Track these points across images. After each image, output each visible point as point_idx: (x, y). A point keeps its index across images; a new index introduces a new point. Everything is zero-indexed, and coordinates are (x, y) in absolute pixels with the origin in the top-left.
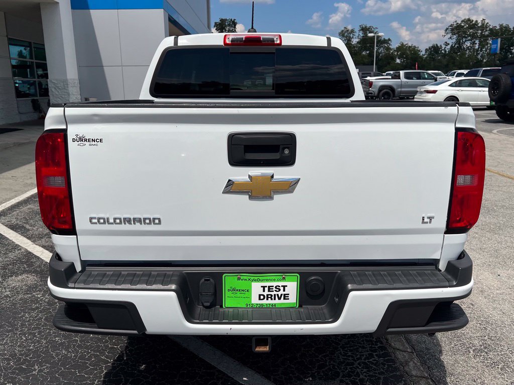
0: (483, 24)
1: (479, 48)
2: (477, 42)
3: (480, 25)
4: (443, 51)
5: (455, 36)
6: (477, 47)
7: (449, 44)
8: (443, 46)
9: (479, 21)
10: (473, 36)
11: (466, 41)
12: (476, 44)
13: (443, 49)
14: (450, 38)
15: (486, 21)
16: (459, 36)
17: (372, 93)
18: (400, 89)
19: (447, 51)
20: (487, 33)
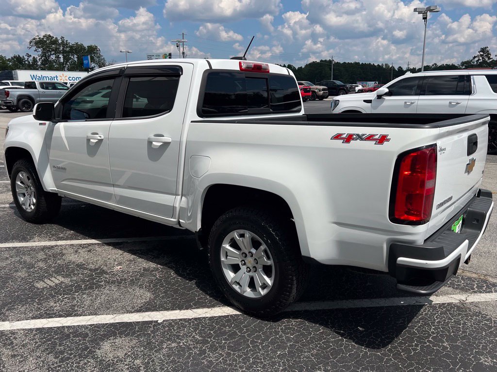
0: (63, 42)
1: (64, 62)
2: (61, 56)
3: (60, 41)
4: (26, 62)
5: (40, 50)
6: (62, 60)
7: (31, 56)
8: (26, 58)
9: (59, 38)
10: (57, 51)
11: (51, 54)
12: (60, 58)
13: (26, 59)
14: (36, 50)
15: (65, 39)
16: (44, 49)
17: (10, 103)
18: (39, 99)
19: (31, 62)
20: (68, 49)
